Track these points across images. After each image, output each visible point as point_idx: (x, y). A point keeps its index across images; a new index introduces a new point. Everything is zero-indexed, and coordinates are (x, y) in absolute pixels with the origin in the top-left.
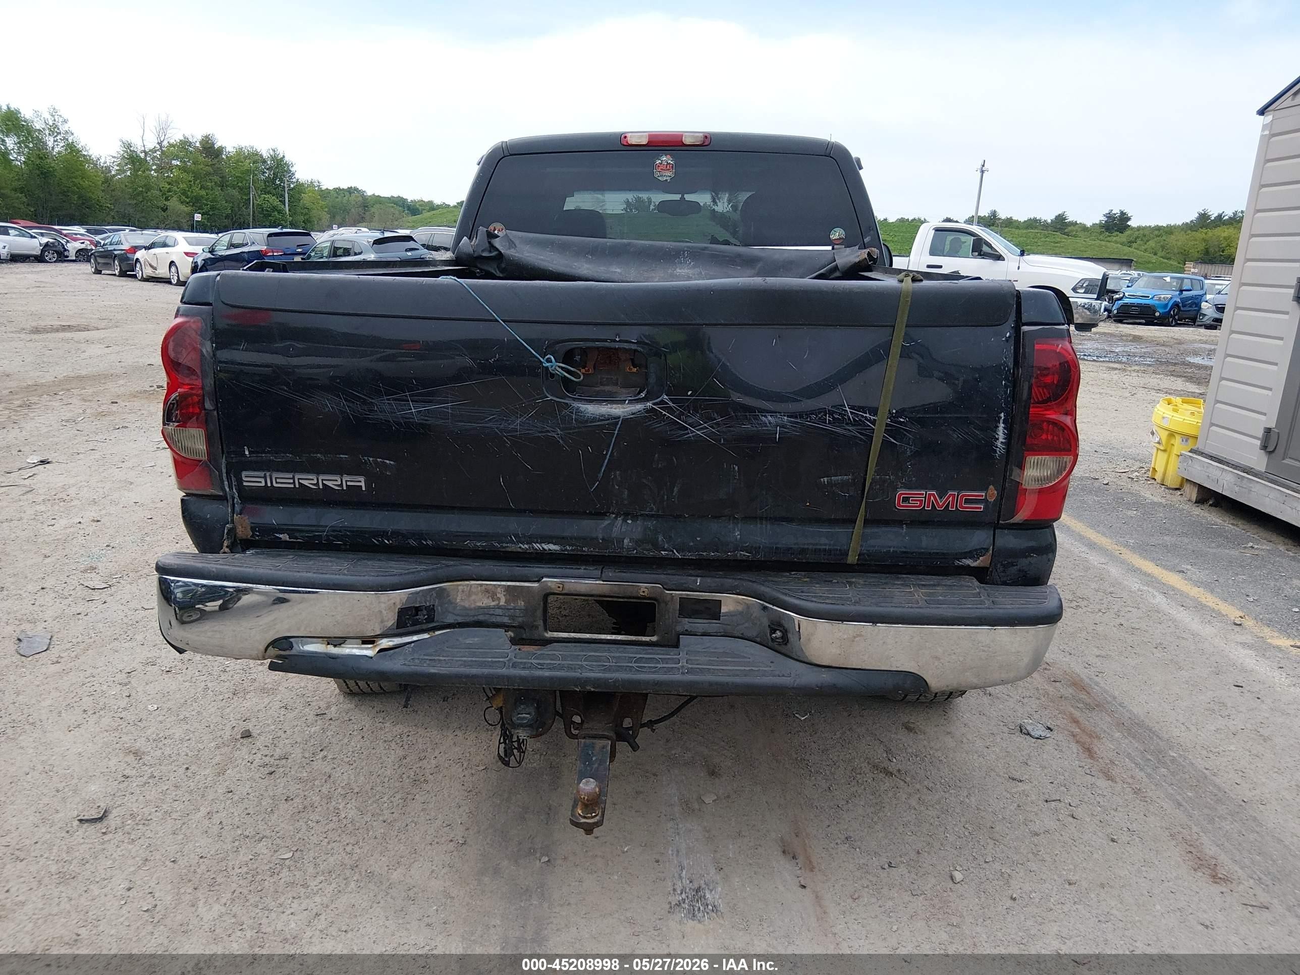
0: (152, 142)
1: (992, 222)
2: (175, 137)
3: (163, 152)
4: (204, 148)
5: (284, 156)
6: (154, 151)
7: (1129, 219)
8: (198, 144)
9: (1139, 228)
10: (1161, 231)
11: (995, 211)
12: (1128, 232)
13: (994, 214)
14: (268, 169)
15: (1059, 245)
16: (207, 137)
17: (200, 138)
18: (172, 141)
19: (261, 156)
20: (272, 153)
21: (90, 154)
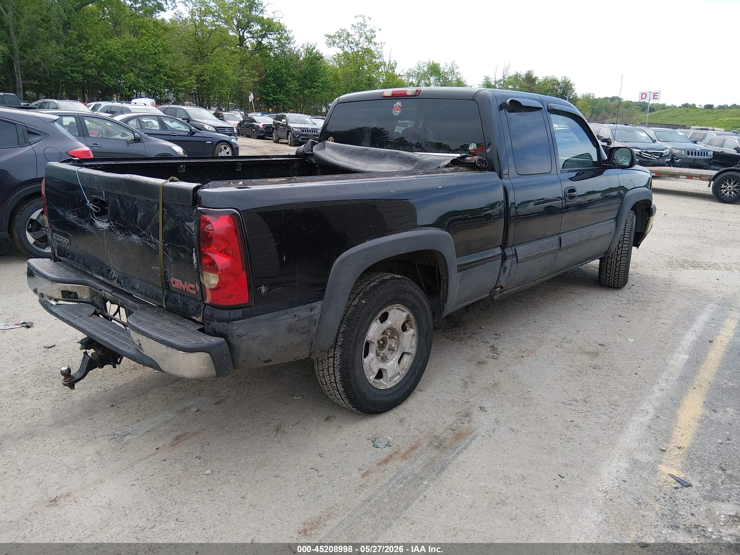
0: (499, 77)
2: (512, 73)
3: (505, 82)
4: (526, 78)
5: (570, 81)
6: (500, 81)
8: (524, 76)
14: (560, 88)
16: (529, 72)
17: (525, 73)
18: (510, 75)
19: (558, 81)
20: (563, 79)
21: (467, 84)
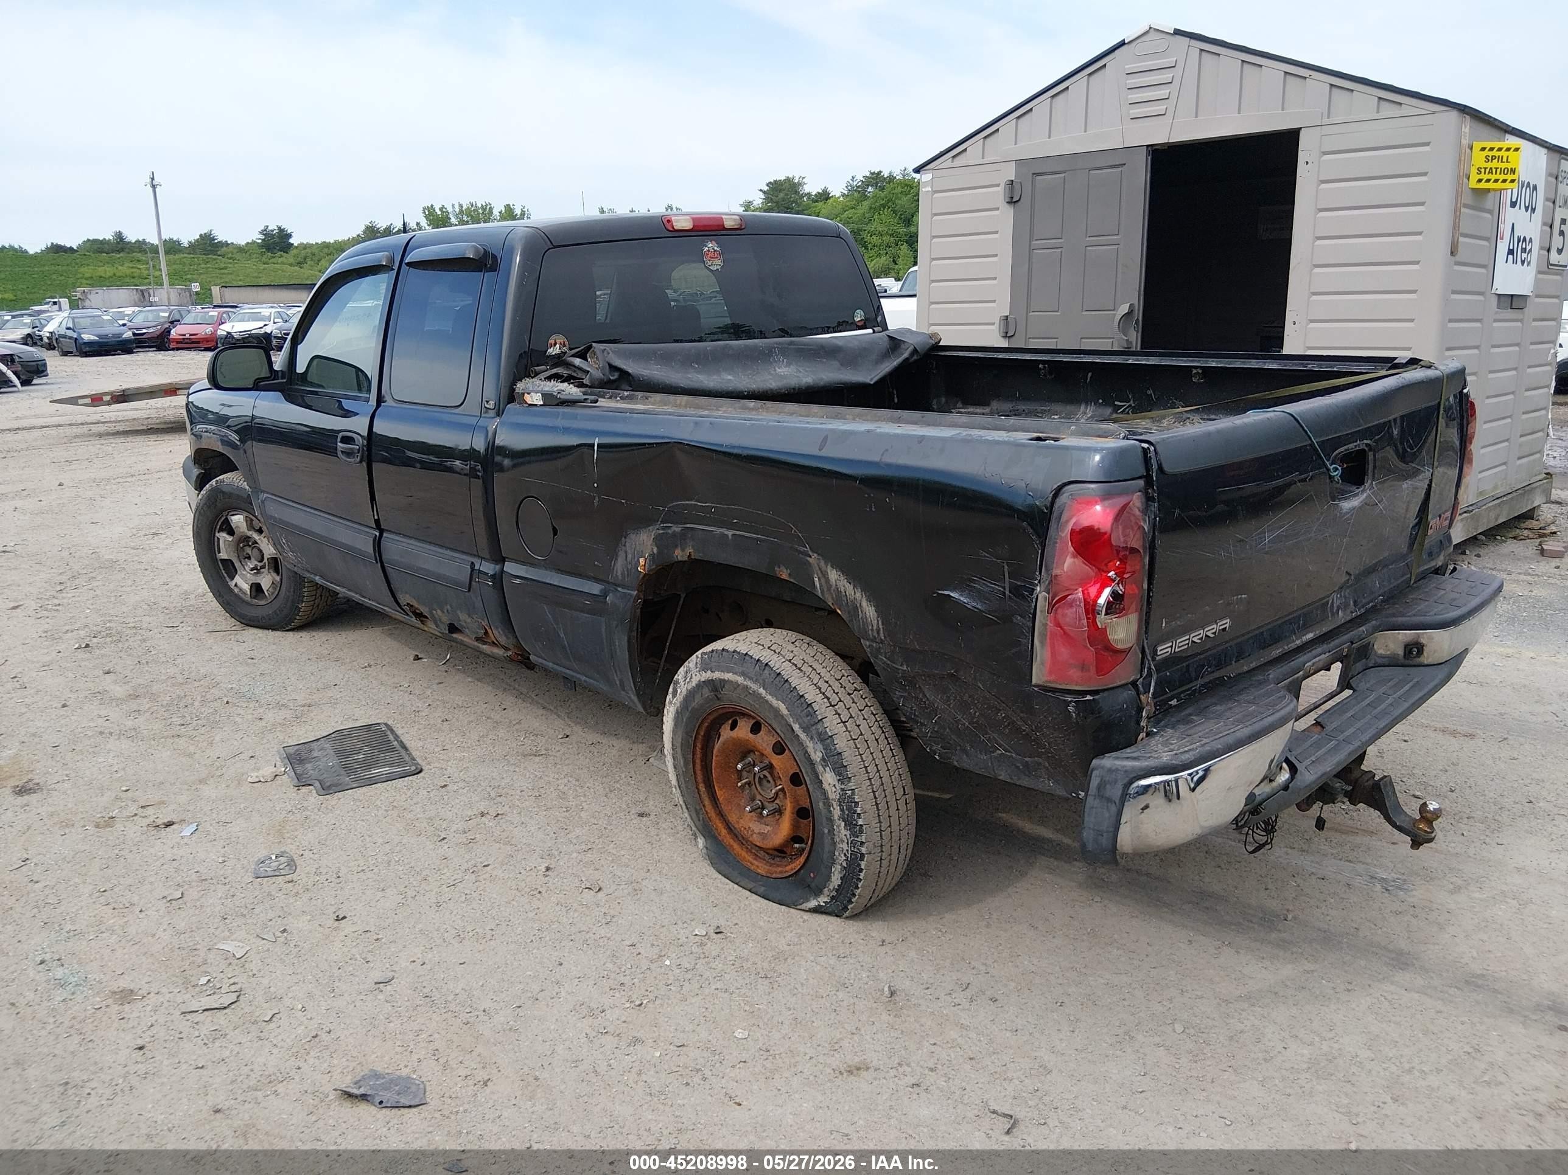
1: (120, 246)
7: (290, 236)
9: (305, 247)
10: (331, 249)
11: (120, 233)
12: (293, 252)
13: (119, 236)
15: (226, 271)
